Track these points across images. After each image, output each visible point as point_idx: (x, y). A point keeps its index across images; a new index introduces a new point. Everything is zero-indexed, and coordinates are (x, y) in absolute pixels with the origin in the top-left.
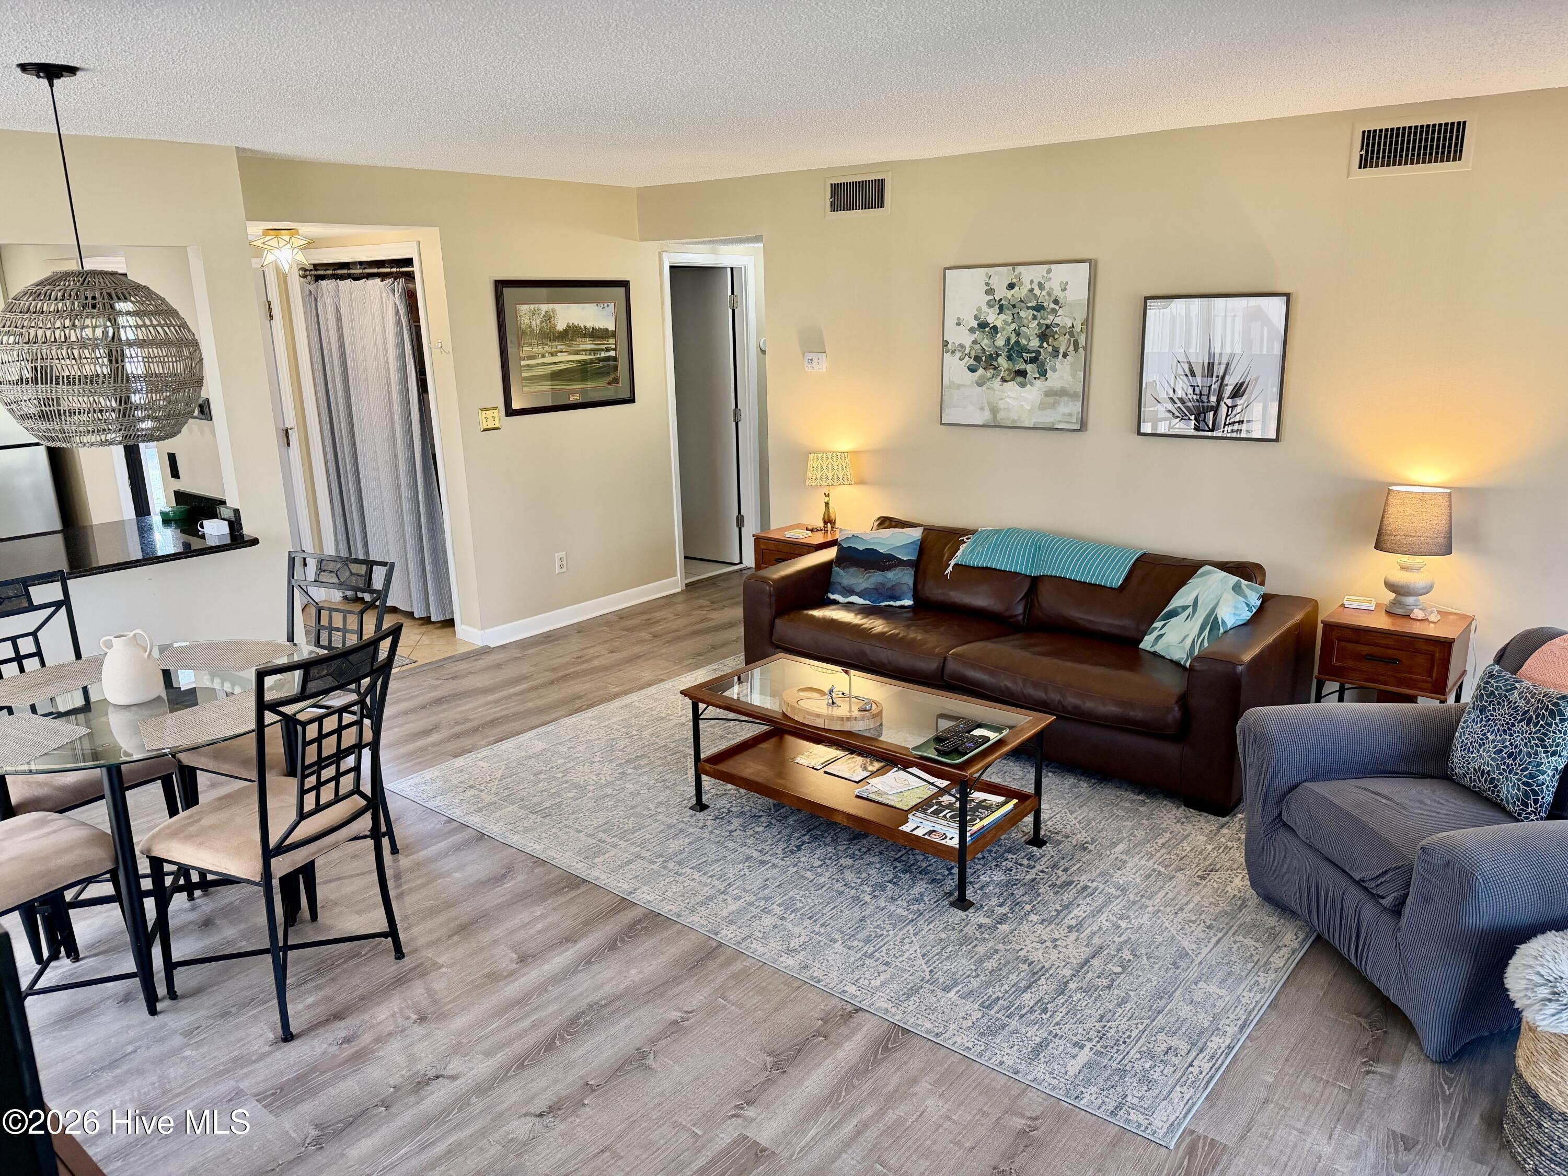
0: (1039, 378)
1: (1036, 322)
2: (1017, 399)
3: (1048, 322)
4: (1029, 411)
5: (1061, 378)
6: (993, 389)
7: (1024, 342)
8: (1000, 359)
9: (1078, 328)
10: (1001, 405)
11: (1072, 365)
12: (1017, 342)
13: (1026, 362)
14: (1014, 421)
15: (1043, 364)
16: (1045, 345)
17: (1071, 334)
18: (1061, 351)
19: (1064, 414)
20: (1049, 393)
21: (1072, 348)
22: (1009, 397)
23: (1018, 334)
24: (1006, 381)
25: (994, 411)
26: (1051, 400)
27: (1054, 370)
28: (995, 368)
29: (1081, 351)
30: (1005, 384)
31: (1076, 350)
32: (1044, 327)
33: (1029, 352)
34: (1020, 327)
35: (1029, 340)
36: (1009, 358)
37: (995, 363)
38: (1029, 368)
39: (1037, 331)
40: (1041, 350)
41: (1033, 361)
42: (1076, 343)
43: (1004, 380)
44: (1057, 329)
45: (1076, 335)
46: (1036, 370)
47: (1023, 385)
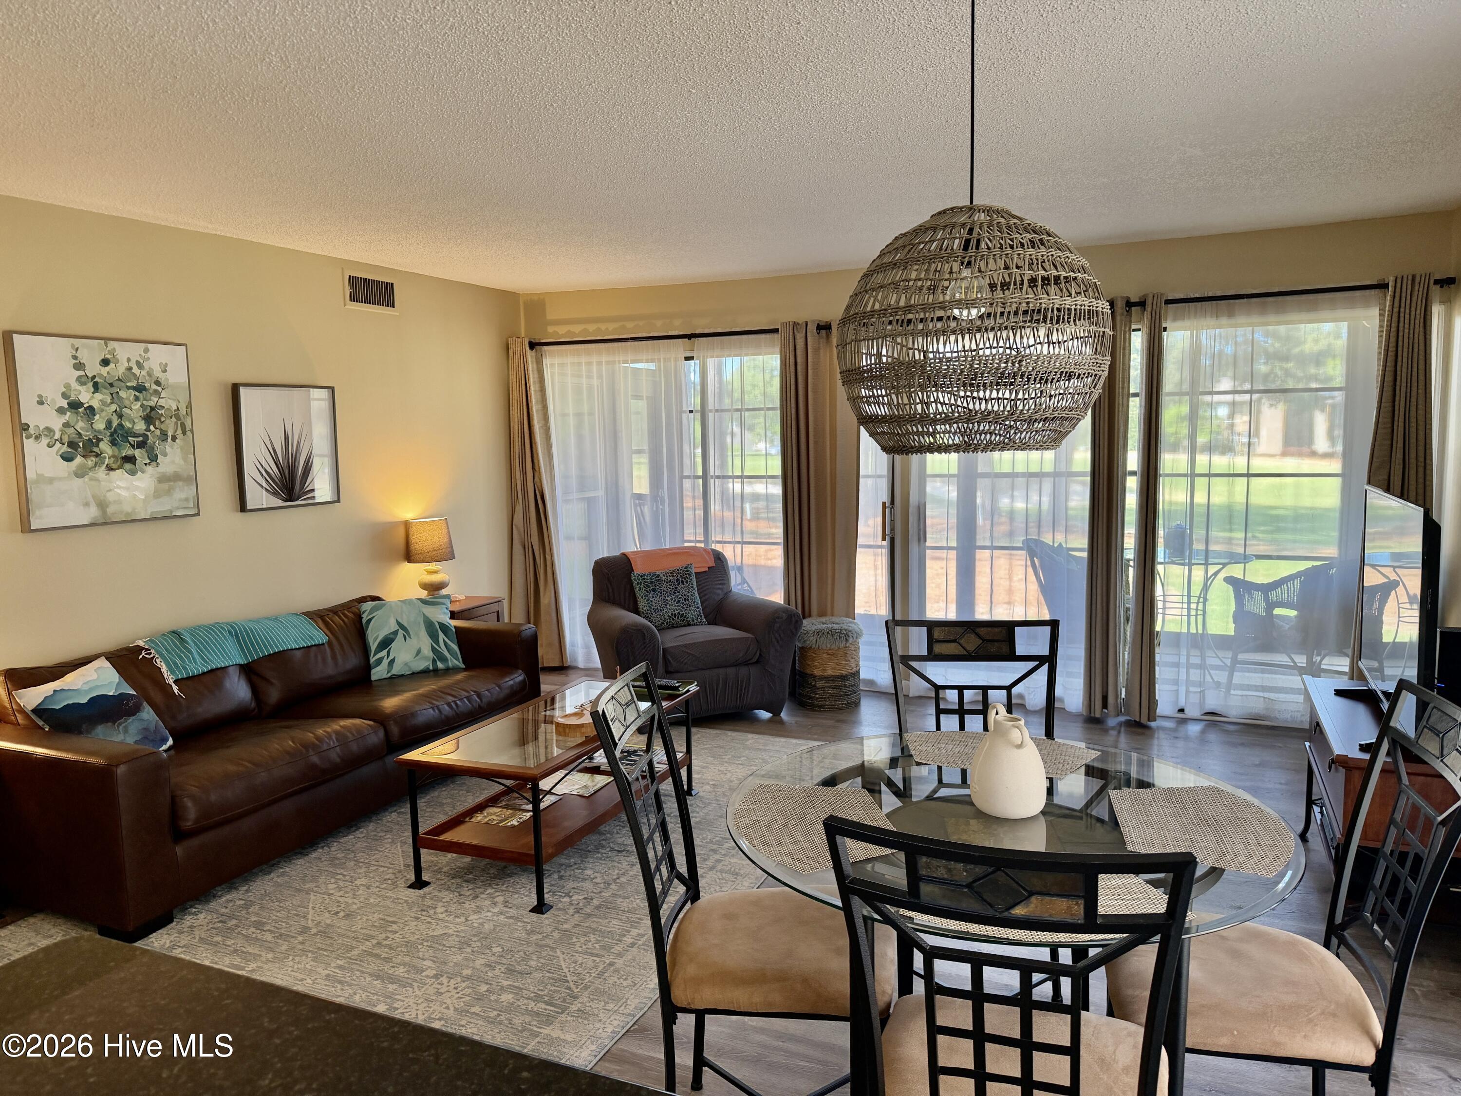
0: (149, 464)
1: (139, 404)
2: (127, 489)
3: (152, 404)
4: (144, 500)
5: (173, 462)
6: (97, 480)
7: (128, 425)
8: (101, 445)
9: (183, 411)
10: (110, 497)
11: (182, 448)
12: (120, 425)
13: (133, 447)
14: (128, 514)
15: (152, 448)
16: (152, 428)
17: (178, 417)
18: (170, 434)
19: (180, 500)
20: (163, 479)
21: (179, 431)
22: (119, 487)
23: (120, 416)
24: (111, 469)
25: (102, 505)
26: (165, 486)
27: (165, 455)
28: (97, 455)
29: (189, 433)
30: (112, 473)
31: (184, 433)
32: (149, 410)
33: (136, 435)
34: (121, 408)
35: (134, 423)
36: (113, 443)
37: (96, 449)
38: (137, 453)
39: (141, 413)
40: (148, 433)
41: (141, 445)
42: (183, 426)
43: (110, 469)
44: (162, 412)
45: (182, 418)
46: (146, 455)
47: (133, 473)
